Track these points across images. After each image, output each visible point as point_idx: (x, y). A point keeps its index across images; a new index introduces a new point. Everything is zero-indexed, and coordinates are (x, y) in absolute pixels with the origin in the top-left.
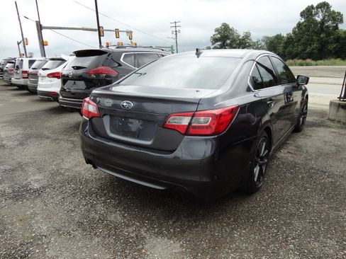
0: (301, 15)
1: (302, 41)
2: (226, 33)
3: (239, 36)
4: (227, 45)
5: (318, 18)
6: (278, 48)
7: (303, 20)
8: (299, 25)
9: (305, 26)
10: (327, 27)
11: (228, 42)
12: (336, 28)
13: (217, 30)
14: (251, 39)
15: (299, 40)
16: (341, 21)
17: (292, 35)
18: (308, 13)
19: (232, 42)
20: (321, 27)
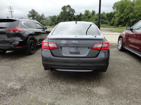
0: (62, 9)
1: (63, 18)
2: (34, 14)
3: (40, 15)
4: (35, 19)
5: (68, 10)
6: (55, 21)
7: (63, 11)
8: (62, 12)
9: (64, 13)
10: (71, 14)
11: (35, 17)
12: (73, 14)
13: (30, 12)
14: (44, 17)
15: (62, 18)
16: (75, 12)
17: (60, 16)
18: (64, 8)
19: (37, 17)
20: (69, 14)
